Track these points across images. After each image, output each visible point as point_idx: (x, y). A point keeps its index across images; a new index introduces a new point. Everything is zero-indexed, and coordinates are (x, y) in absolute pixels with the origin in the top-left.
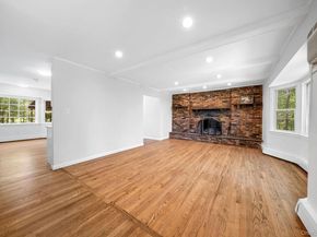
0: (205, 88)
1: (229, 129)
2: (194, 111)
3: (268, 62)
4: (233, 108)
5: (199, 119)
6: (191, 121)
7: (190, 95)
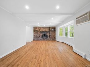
0: (45, 26)
1: (49, 36)
2: (41, 32)
3: (60, 22)
4: (50, 31)
5: (42, 34)
6: (40, 35)
7: (39, 27)
